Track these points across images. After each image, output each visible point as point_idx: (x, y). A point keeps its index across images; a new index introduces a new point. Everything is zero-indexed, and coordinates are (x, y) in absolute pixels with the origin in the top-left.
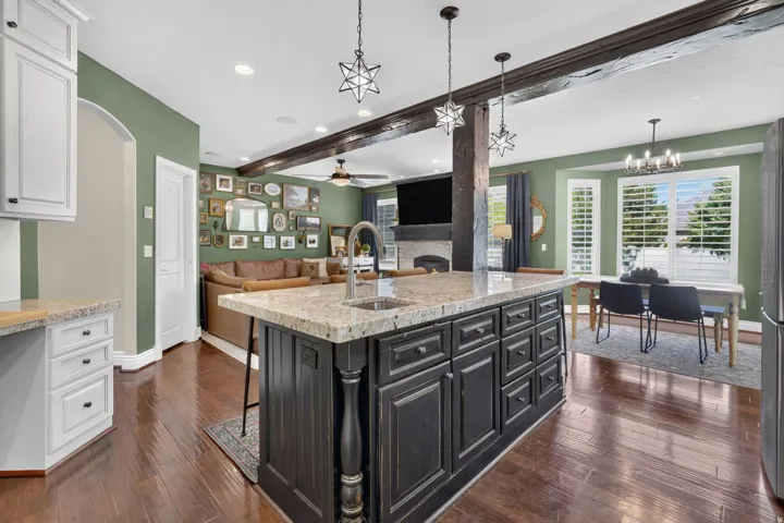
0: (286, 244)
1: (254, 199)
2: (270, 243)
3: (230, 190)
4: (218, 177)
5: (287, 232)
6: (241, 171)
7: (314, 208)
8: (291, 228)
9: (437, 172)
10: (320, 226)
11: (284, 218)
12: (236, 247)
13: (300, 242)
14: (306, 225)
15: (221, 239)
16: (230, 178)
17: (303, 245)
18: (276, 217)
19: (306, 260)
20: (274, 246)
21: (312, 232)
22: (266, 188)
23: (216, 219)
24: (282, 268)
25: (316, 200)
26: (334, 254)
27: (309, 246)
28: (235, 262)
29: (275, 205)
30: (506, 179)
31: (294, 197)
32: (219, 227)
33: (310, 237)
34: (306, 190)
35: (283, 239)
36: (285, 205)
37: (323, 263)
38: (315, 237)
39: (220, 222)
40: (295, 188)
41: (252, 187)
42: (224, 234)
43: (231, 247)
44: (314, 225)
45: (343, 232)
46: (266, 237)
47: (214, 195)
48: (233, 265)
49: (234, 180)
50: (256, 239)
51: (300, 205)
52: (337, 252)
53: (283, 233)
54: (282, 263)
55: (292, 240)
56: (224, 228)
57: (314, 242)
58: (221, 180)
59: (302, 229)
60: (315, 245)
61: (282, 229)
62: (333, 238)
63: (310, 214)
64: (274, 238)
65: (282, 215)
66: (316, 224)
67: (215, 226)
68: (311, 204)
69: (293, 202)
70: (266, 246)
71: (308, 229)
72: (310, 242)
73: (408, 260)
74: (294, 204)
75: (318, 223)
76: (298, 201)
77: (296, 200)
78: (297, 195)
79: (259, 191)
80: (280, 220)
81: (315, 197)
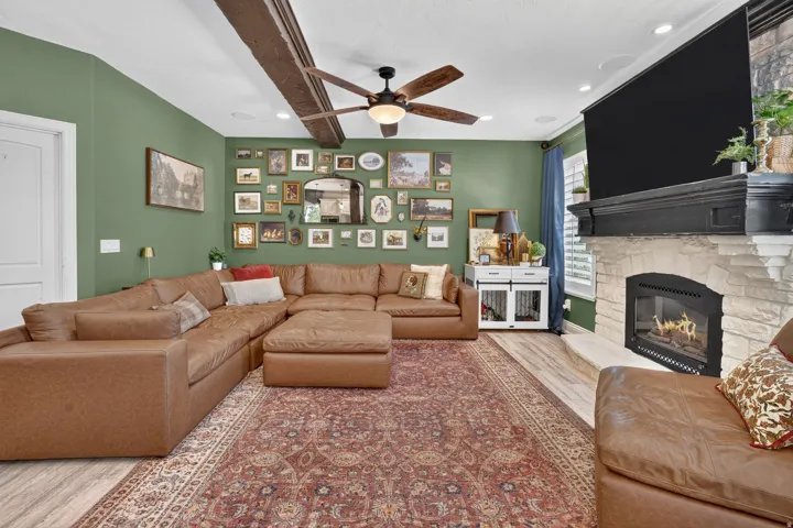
0: (393, 241)
2: (366, 238)
5: (394, 224)
7: (441, 184)
8: (402, 217)
10: (451, 213)
11: (389, 202)
13: (416, 238)
14: (426, 211)
17: (420, 243)
20: (373, 245)
21: (437, 223)
22: (361, 160)
23: (291, 208)
24: (377, 277)
25: (445, 171)
27: (431, 244)
28: (306, 266)
29: (375, 184)
31: (406, 169)
32: (296, 220)
33: (433, 231)
34: (427, 156)
35: (387, 234)
36: (390, 182)
38: (444, 231)
39: (297, 212)
40: (408, 156)
41: (341, 161)
42: (302, 228)
43: (311, 245)
44: (443, 212)
45: (493, 220)
46: (360, 232)
47: (289, 177)
49: (316, 155)
50: (345, 234)
51: (416, 181)
53: (388, 226)
54: (377, 270)
55: (403, 234)
56: (302, 221)
57: (441, 238)
58: (299, 156)
59: (421, 217)
60: (444, 244)
61: (387, 218)
63: (434, 194)
64: (373, 232)
65: (384, 197)
66: (445, 209)
67: (291, 217)
68: (436, 178)
69: (404, 177)
70: (360, 244)
71: (430, 217)
72: (434, 239)
73: (614, 280)
74: (406, 181)
75: (449, 208)
76: (412, 174)
77: (409, 174)
78: (410, 166)
79: (351, 166)
80: (382, 205)
81: (443, 166)
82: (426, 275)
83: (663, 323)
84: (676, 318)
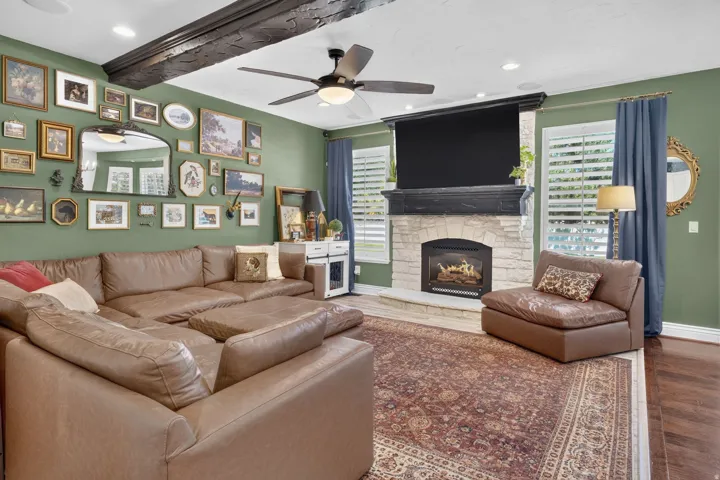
0: (204, 219)
1: (142, 131)
2: (174, 215)
3: (91, 106)
4: (62, 77)
5: (206, 198)
6: (114, 71)
7: (253, 158)
8: (214, 190)
9: (481, 97)
10: (262, 189)
11: (201, 171)
12: (103, 226)
13: (229, 215)
14: (239, 185)
15: (69, 210)
16: (91, 85)
17: (234, 220)
18: (185, 168)
19: (242, 249)
20: (182, 224)
21: (250, 199)
22: (167, 112)
23: (55, 166)
24: (200, 264)
25: (256, 143)
26: (286, 236)
27: (245, 222)
28: (101, 256)
29: (185, 146)
30: (614, 110)
31: (218, 134)
32: (66, 185)
33: (246, 207)
34: (239, 123)
35: (199, 210)
36: (202, 148)
37: (273, 253)
38: (255, 207)
39: (67, 172)
40: (221, 118)
41: (139, 108)
42: (76, 198)
43: (93, 225)
44: (253, 186)
45: (298, 200)
46: (167, 207)
47: (51, 115)
48: (96, 262)
49: (100, 89)
50: (146, 210)
51: (229, 149)
52: (291, 234)
53: (200, 200)
54: (198, 255)
55: (216, 210)
56: (76, 186)
57: (252, 216)
58: (70, 85)
59: (234, 192)
60: (255, 222)
62: (283, 209)
63: (246, 167)
64: (182, 208)
65: (196, 165)
66: (256, 184)
67: (55, 181)
68: (247, 150)
69: (218, 144)
70: (167, 223)
71: (243, 192)
72: (246, 216)
73: (411, 246)
74: (218, 148)
75: (260, 183)
76: (226, 141)
77: (222, 141)
78: (224, 131)
79: (153, 117)
80: (193, 174)
81: (254, 138)
82: (266, 256)
83: (446, 268)
84: (458, 264)
